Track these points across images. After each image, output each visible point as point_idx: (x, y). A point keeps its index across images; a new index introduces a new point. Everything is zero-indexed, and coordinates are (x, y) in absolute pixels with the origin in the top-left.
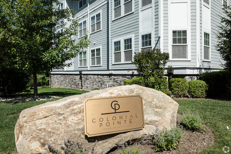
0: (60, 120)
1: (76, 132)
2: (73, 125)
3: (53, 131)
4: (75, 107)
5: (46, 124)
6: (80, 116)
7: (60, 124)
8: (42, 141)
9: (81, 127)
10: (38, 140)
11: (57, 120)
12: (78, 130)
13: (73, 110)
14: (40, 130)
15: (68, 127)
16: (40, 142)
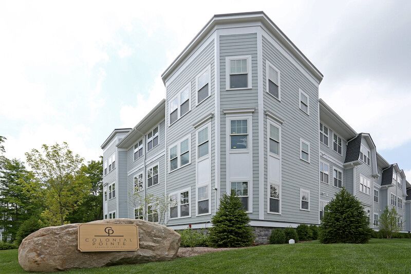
0: (56, 238)
1: (70, 247)
2: (68, 242)
3: (48, 245)
4: (70, 229)
5: (42, 240)
6: (74, 236)
7: (56, 241)
8: (38, 252)
9: (74, 244)
10: (34, 251)
11: (53, 238)
12: (72, 246)
13: (68, 231)
14: (37, 244)
15: (63, 243)
16: (37, 253)
